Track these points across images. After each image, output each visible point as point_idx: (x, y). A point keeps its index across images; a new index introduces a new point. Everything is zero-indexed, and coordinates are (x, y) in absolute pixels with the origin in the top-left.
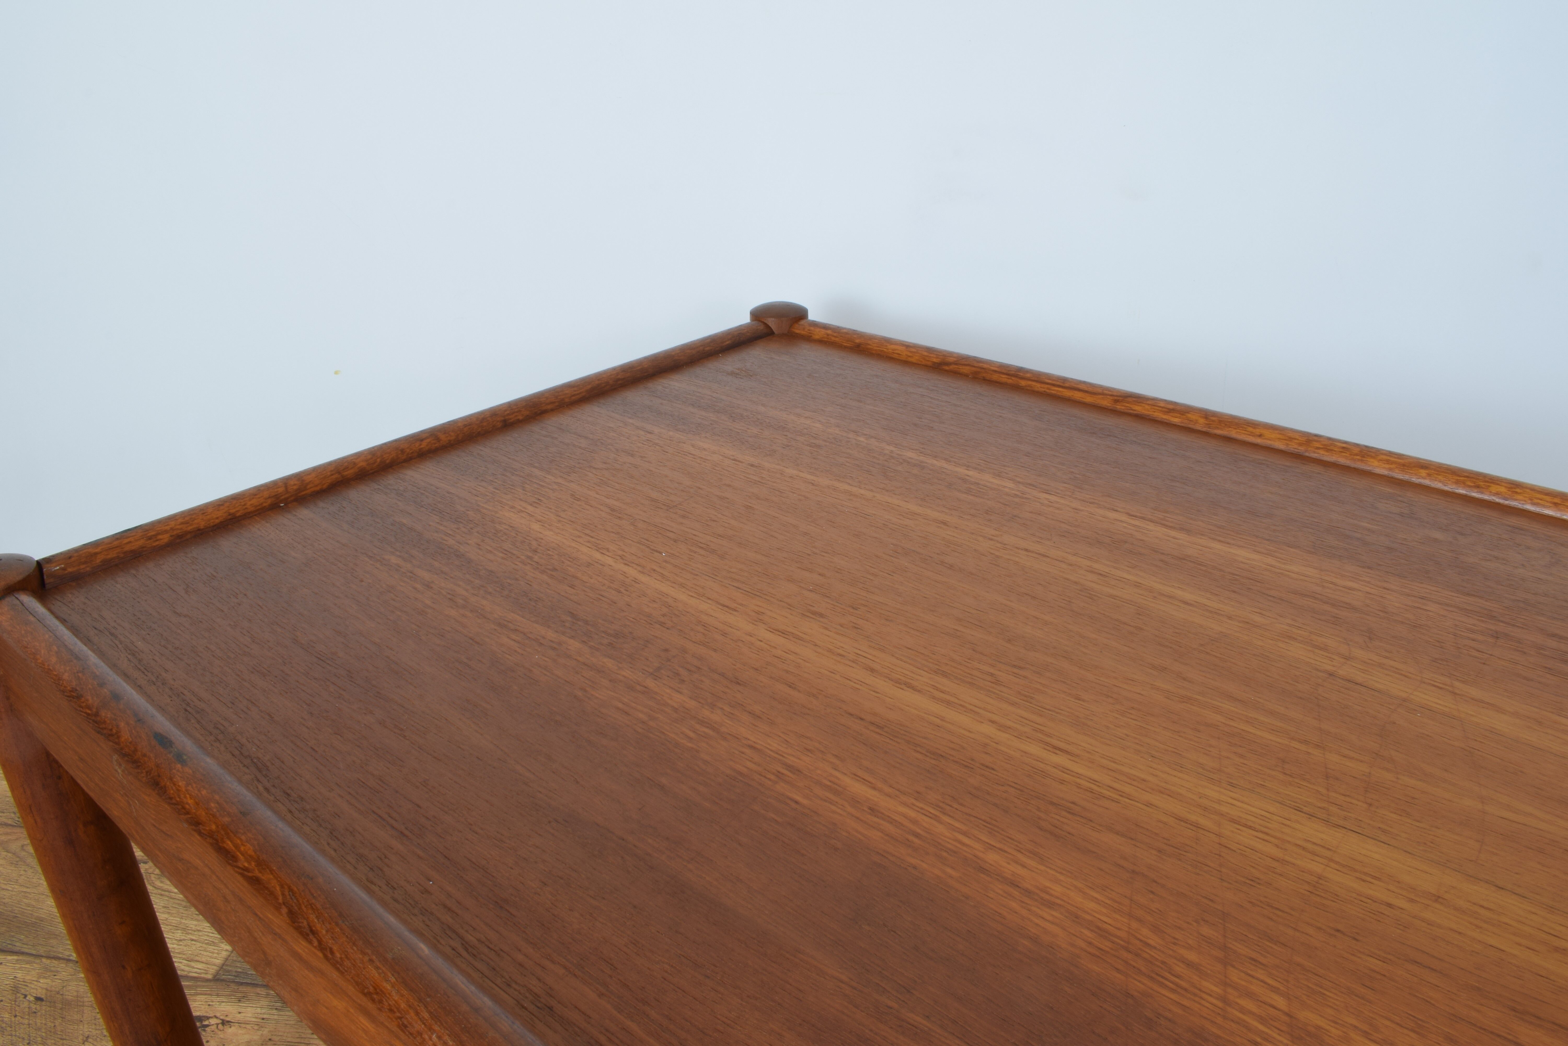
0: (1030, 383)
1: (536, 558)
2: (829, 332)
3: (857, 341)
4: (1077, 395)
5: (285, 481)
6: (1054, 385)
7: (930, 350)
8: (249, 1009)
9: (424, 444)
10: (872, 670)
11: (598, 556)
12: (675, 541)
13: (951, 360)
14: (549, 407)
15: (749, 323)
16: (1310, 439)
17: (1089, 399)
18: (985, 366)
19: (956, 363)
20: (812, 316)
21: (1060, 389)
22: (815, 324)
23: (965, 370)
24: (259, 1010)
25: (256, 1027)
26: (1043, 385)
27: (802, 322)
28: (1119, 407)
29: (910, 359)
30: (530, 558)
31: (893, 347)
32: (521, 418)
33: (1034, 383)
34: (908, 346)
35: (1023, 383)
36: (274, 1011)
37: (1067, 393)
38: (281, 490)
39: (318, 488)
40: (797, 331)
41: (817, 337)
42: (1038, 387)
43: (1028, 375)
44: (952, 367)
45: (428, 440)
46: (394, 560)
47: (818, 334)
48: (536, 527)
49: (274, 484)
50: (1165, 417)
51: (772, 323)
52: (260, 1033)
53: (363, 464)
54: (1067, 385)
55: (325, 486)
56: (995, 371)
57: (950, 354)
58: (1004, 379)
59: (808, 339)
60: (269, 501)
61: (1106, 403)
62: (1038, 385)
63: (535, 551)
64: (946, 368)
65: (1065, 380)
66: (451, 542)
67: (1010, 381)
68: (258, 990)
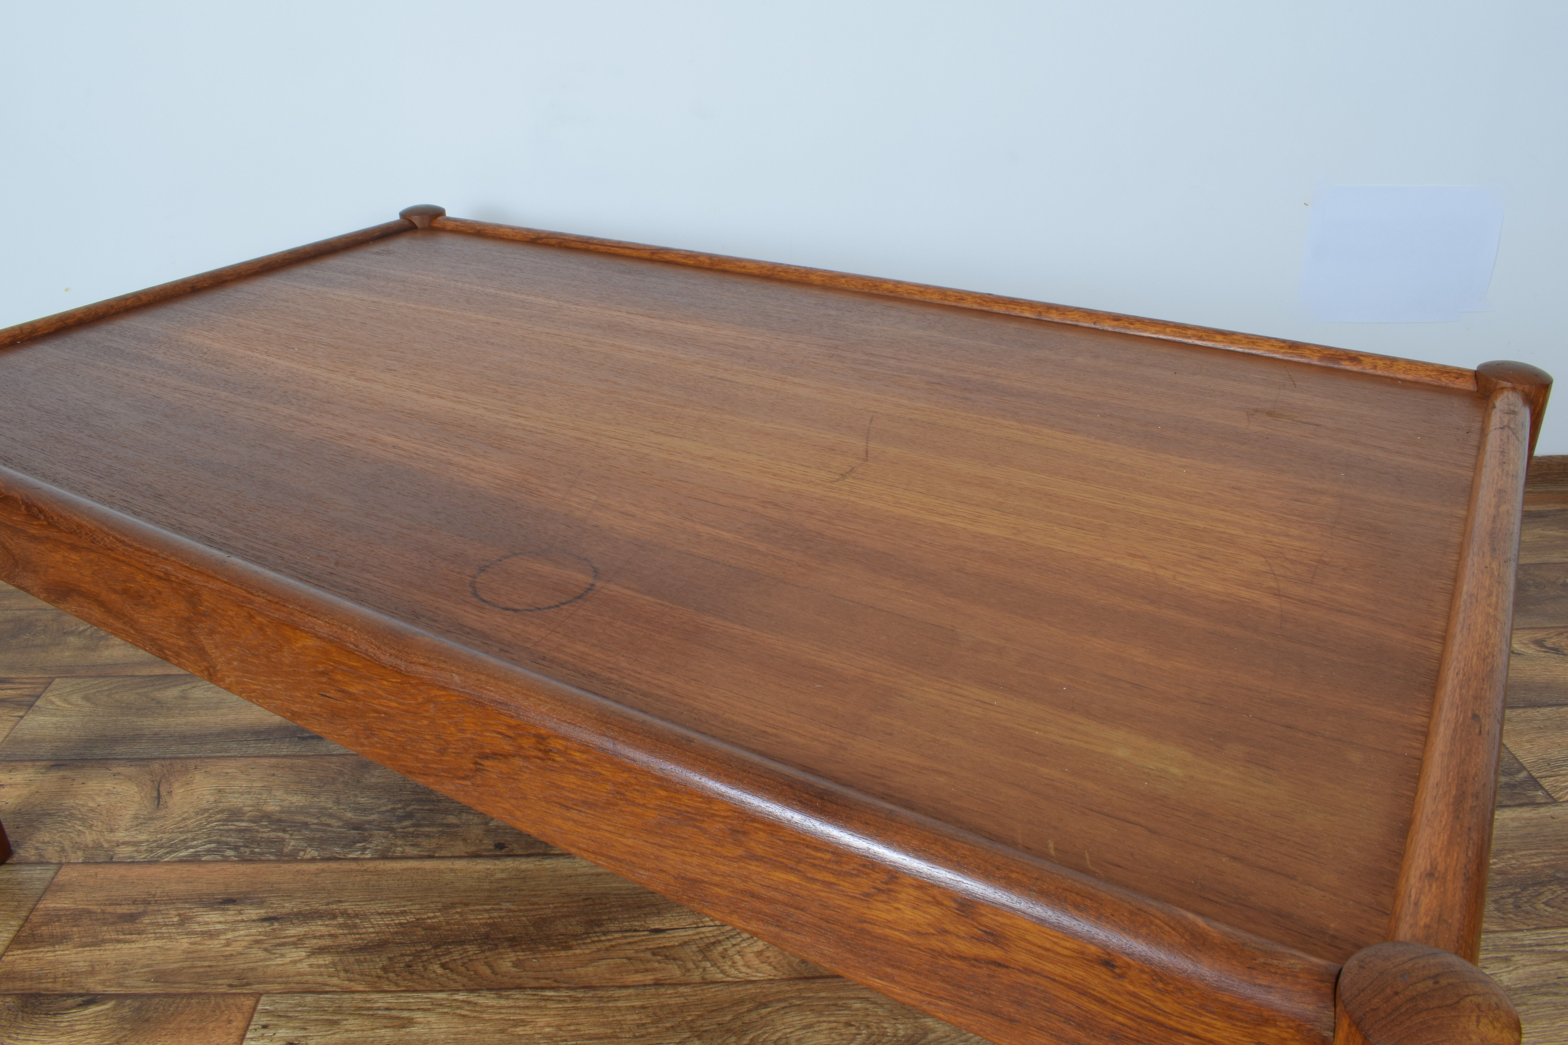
0: (596, 246)
1: (205, 357)
2: (458, 223)
3: (478, 228)
4: (628, 252)
5: (21, 328)
6: (612, 246)
7: (528, 230)
8: (19, 776)
9: (129, 302)
10: (418, 392)
11: (250, 353)
12: (306, 342)
13: (543, 235)
14: (229, 278)
15: (398, 221)
16: (774, 266)
17: (635, 254)
18: (566, 238)
19: (546, 238)
20: (449, 214)
21: (617, 249)
22: (449, 219)
23: (553, 241)
24: (27, 776)
25: (25, 786)
26: (606, 247)
27: (440, 218)
28: (655, 257)
29: (515, 238)
30: (202, 357)
31: (503, 230)
32: (206, 285)
33: (599, 247)
34: (513, 229)
35: (592, 247)
36: (40, 775)
37: (621, 251)
38: (17, 332)
39: (46, 332)
40: (435, 225)
41: (449, 228)
42: (601, 248)
43: (595, 241)
44: (544, 240)
45: (131, 300)
46: (102, 364)
47: (450, 226)
48: (209, 342)
49: (13, 329)
50: (684, 261)
51: (416, 220)
52: (28, 789)
53: (81, 315)
54: (621, 245)
55: (52, 330)
56: (573, 241)
57: (543, 232)
58: (579, 245)
59: (443, 230)
60: (9, 340)
61: (646, 255)
62: (602, 247)
63: (205, 353)
64: (540, 241)
65: (620, 242)
66: (144, 352)
67: (583, 247)
68: (26, 763)
